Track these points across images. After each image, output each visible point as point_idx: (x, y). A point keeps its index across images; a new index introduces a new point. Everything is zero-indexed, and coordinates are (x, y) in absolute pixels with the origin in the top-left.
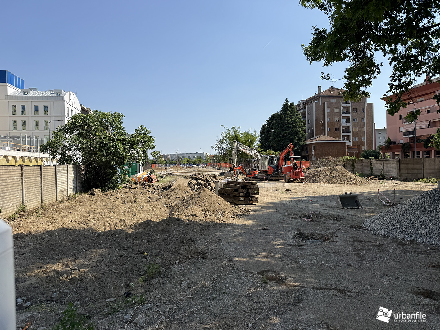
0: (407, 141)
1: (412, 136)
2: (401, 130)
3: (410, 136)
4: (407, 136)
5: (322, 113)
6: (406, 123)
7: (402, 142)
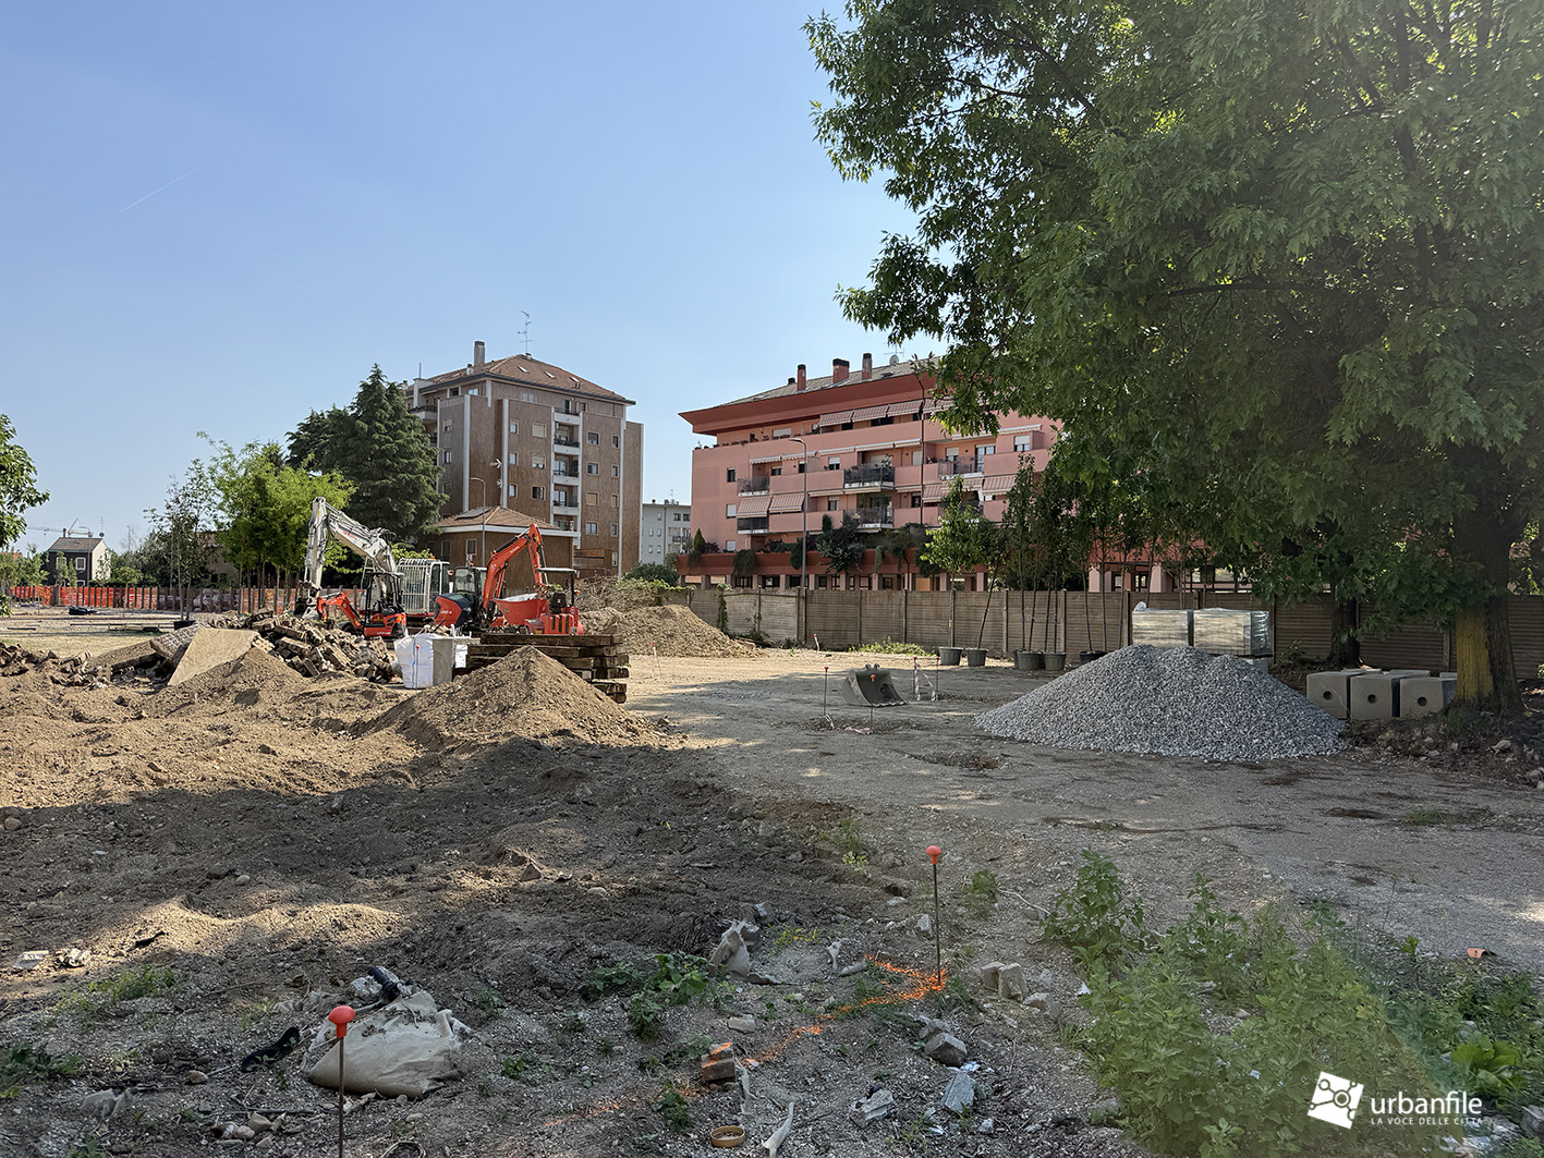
0: (747, 546)
1: (761, 531)
2: (732, 511)
3: (757, 532)
4: (748, 532)
5: (492, 433)
6: (745, 494)
7: (732, 546)
